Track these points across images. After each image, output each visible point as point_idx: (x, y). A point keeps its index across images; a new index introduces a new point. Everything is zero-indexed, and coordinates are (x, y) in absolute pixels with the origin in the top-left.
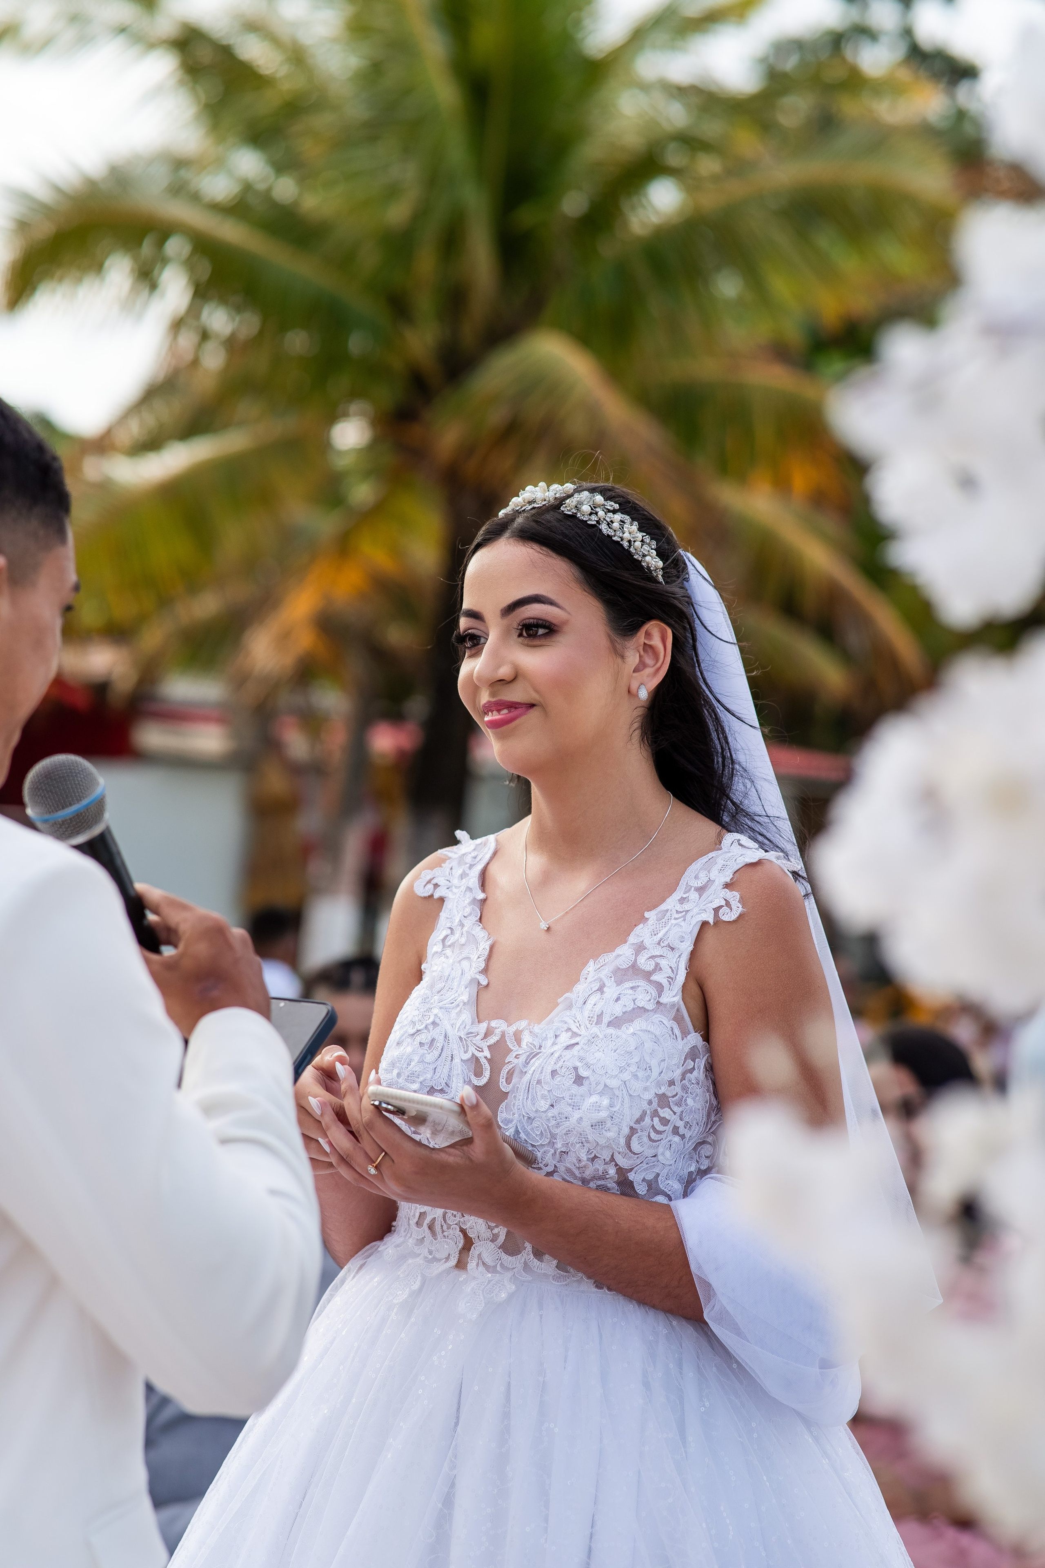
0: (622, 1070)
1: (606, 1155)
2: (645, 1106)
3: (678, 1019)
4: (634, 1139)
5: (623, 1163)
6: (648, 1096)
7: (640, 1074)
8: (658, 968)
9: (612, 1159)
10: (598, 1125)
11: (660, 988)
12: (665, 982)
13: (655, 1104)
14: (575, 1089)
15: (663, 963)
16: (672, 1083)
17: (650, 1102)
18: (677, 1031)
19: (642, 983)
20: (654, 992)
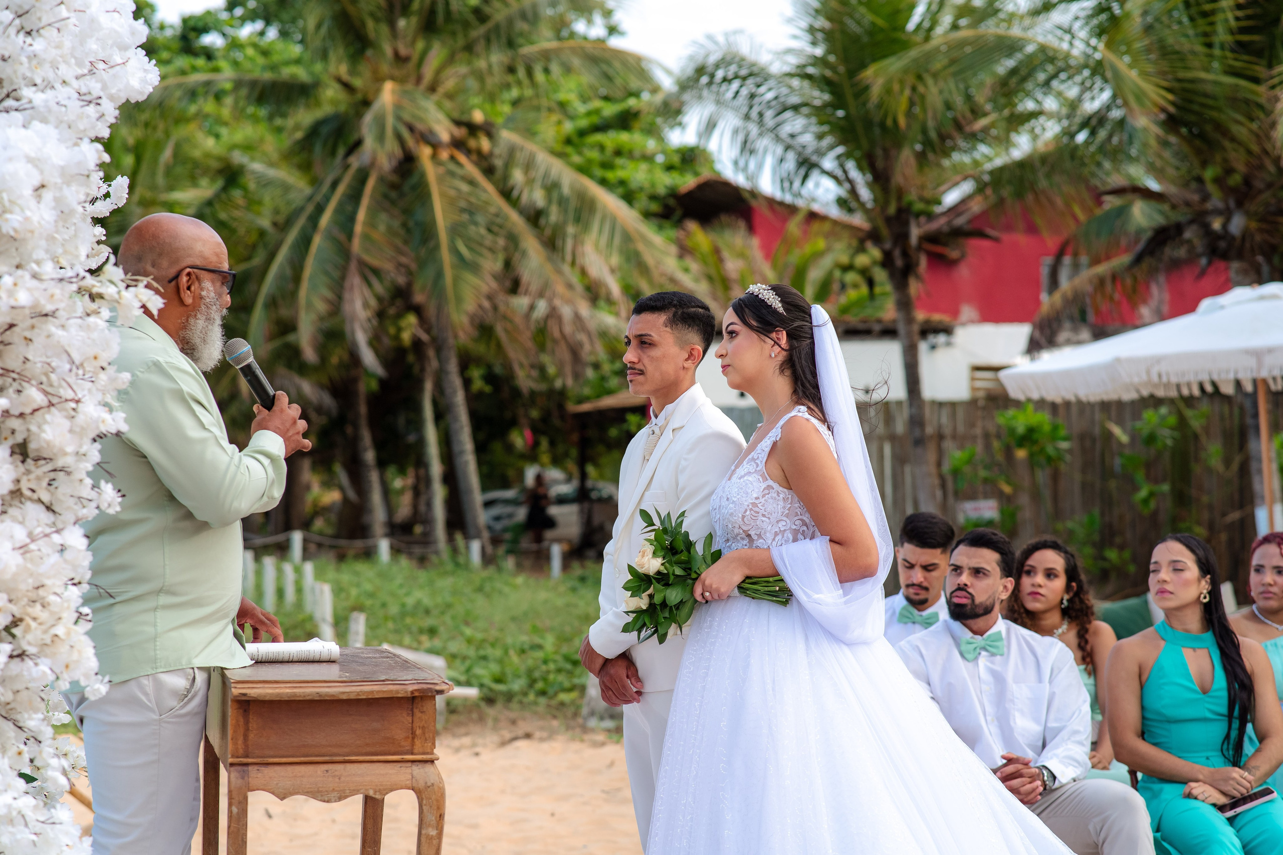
0: (738, 494)
1: (737, 526)
2: (746, 507)
3: (763, 476)
4: (745, 519)
5: (745, 528)
6: (746, 504)
7: (744, 495)
8: (758, 457)
9: (740, 527)
10: (731, 514)
11: (757, 465)
12: (759, 463)
13: (750, 507)
14: (727, 503)
15: (760, 456)
16: (757, 498)
17: (748, 506)
18: (761, 479)
19: (753, 463)
20: (755, 466)
